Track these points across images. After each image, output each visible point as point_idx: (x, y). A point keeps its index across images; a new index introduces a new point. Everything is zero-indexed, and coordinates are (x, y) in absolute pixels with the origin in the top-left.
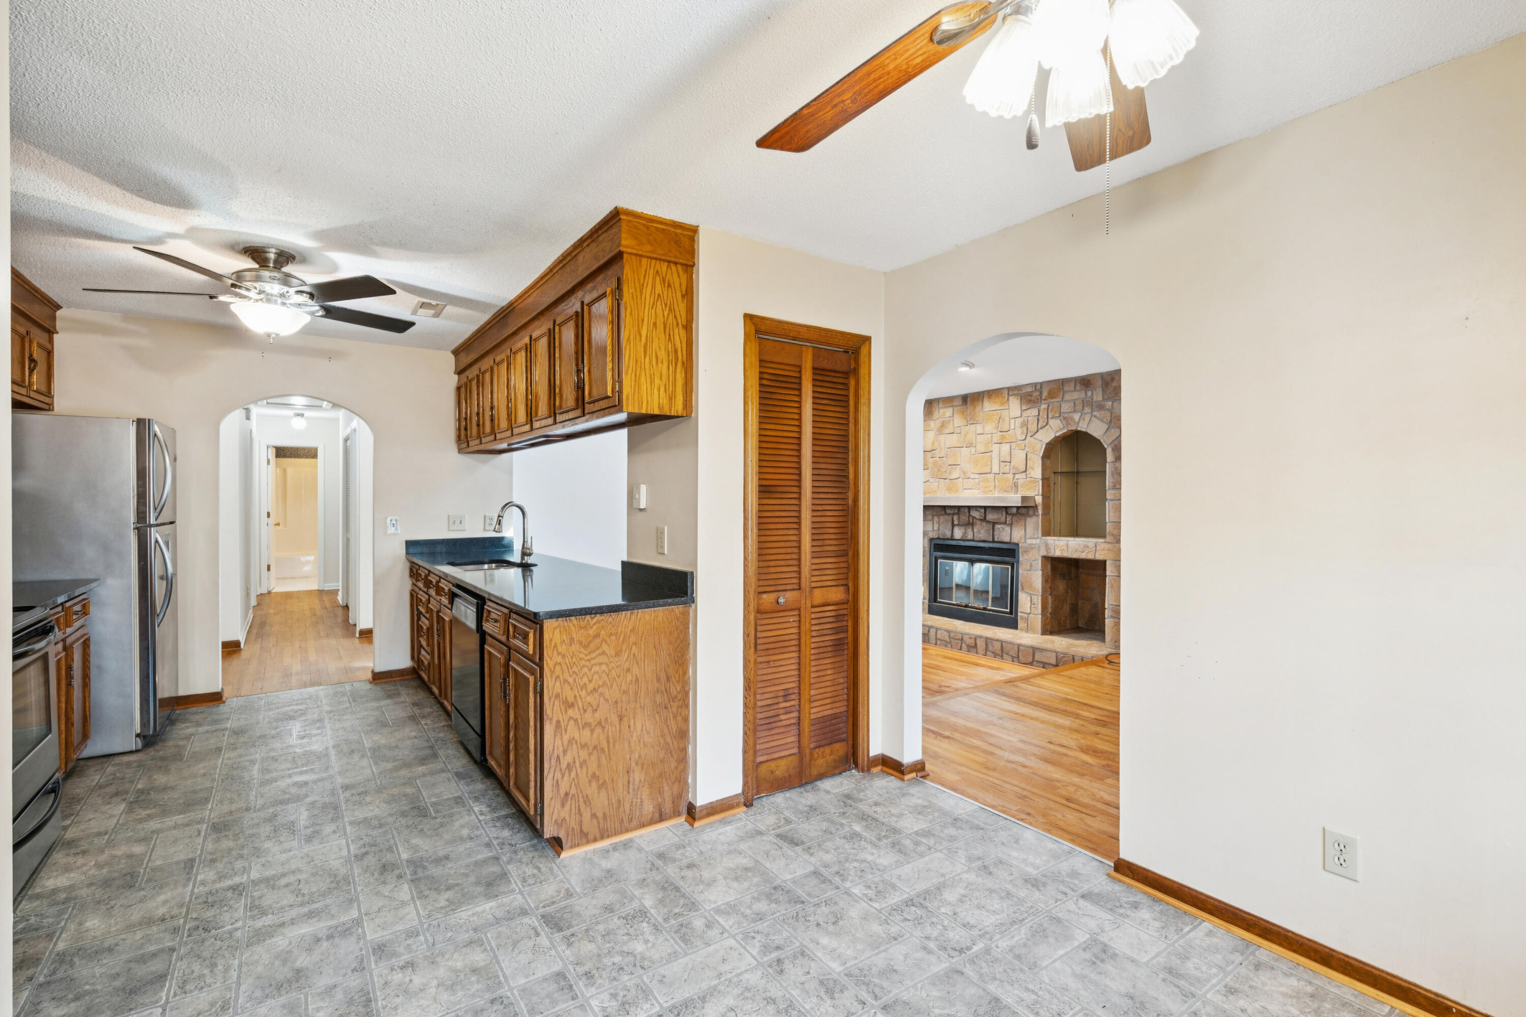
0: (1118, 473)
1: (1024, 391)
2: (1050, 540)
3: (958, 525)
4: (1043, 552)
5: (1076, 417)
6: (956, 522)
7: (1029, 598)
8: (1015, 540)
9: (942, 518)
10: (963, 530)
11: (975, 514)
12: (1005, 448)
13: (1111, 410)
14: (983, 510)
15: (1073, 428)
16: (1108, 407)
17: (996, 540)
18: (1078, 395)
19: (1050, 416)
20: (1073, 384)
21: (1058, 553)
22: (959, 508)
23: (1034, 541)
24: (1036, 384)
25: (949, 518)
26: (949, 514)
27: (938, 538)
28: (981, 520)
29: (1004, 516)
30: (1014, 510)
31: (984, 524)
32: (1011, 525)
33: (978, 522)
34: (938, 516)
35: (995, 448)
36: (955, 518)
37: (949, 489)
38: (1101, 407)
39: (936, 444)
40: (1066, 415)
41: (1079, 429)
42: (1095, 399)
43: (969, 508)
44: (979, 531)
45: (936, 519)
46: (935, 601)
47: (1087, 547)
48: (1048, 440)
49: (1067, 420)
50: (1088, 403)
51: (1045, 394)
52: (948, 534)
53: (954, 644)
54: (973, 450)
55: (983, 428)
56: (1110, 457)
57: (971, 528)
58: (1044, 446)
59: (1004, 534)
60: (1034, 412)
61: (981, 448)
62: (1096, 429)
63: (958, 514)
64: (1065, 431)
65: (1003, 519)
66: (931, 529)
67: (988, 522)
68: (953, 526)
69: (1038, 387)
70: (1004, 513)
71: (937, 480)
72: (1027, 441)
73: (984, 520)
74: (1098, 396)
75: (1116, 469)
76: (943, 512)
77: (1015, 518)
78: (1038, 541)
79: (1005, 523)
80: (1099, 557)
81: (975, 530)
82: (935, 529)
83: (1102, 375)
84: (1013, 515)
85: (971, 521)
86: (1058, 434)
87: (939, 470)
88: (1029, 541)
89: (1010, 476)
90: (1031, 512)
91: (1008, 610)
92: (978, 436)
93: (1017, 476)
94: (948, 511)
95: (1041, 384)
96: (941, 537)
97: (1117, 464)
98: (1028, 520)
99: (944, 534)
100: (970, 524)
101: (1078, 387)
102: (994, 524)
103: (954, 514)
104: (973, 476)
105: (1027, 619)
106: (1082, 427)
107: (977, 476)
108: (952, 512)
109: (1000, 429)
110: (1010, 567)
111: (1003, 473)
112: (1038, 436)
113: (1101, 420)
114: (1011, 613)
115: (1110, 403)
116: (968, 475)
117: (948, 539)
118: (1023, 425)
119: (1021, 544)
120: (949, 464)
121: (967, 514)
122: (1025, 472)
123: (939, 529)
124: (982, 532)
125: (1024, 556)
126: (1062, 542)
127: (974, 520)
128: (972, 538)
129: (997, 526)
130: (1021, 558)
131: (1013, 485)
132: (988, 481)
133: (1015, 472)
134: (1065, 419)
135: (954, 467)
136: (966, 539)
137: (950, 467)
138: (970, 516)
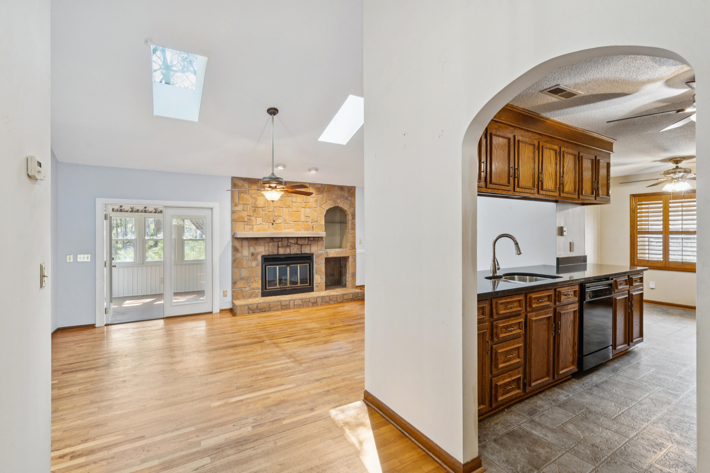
0: (354, 224)
1: (316, 186)
2: (328, 250)
3: (280, 247)
4: (326, 256)
5: (338, 201)
6: (280, 245)
7: (320, 277)
8: (312, 252)
9: (271, 244)
10: (284, 249)
11: (292, 241)
12: (308, 210)
13: (351, 201)
14: (296, 239)
15: (337, 205)
16: (349, 199)
17: (303, 253)
18: (339, 193)
19: (328, 199)
20: (337, 188)
21: (331, 256)
22: (282, 238)
23: (321, 252)
24: (322, 184)
25: (276, 244)
26: (275, 242)
27: (269, 255)
28: (295, 244)
29: (307, 241)
30: (312, 239)
31: (296, 246)
32: (310, 245)
33: (294, 245)
35: (303, 210)
36: (280, 243)
38: (347, 199)
39: (266, 204)
40: (334, 200)
41: (339, 206)
42: (345, 195)
43: (288, 238)
44: (294, 249)
45: (267, 244)
46: (266, 289)
47: (342, 252)
48: (327, 208)
49: (335, 202)
50: (343, 196)
51: (326, 189)
52: (276, 253)
53: (304, 305)
54: (290, 209)
55: (296, 199)
56: (350, 217)
57: (289, 248)
58: (326, 211)
59: (306, 250)
60: (321, 196)
61: (295, 209)
62: (345, 206)
63: (281, 241)
64: (334, 206)
65: (306, 243)
66: (264, 250)
67: (298, 244)
68: (278, 247)
69: (323, 186)
70: (307, 240)
71: (268, 224)
72: (318, 208)
73: (297, 243)
74: (346, 195)
75: (353, 222)
76: (272, 241)
77: (312, 242)
78: (323, 251)
79: (307, 244)
80: (346, 255)
81: (291, 249)
82: (266, 250)
83: (348, 187)
84: (311, 241)
85: (289, 244)
86: (331, 207)
87: (269, 218)
88: (319, 252)
89: (310, 223)
90: (320, 239)
91: (308, 284)
92: (293, 203)
93: (313, 223)
94: (275, 240)
95: (325, 185)
96: (271, 254)
97: (353, 220)
98: (319, 242)
99: (272, 252)
100: (288, 246)
101: (339, 189)
102: (301, 245)
103: (279, 241)
104: (290, 222)
105: (318, 286)
106: (341, 205)
107: (293, 222)
108: (278, 240)
109: (304, 201)
110: (308, 265)
111: (306, 222)
112: (323, 206)
113: (347, 203)
114: (310, 285)
115: (350, 198)
116: (288, 222)
117: (275, 255)
118: (316, 201)
119: (315, 254)
120: (276, 215)
121: (287, 241)
122: (317, 221)
123: (269, 250)
124: (295, 250)
125: (316, 258)
126: (333, 251)
127: (291, 244)
128: (289, 253)
129: (303, 247)
130: (314, 260)
131: (311, 227)
132: (299, 225)
133: (312, 221)
134: (334, 201)
135: (278, 217)
136: (286, 253)
137: (276, 217)
138: (288, 242)
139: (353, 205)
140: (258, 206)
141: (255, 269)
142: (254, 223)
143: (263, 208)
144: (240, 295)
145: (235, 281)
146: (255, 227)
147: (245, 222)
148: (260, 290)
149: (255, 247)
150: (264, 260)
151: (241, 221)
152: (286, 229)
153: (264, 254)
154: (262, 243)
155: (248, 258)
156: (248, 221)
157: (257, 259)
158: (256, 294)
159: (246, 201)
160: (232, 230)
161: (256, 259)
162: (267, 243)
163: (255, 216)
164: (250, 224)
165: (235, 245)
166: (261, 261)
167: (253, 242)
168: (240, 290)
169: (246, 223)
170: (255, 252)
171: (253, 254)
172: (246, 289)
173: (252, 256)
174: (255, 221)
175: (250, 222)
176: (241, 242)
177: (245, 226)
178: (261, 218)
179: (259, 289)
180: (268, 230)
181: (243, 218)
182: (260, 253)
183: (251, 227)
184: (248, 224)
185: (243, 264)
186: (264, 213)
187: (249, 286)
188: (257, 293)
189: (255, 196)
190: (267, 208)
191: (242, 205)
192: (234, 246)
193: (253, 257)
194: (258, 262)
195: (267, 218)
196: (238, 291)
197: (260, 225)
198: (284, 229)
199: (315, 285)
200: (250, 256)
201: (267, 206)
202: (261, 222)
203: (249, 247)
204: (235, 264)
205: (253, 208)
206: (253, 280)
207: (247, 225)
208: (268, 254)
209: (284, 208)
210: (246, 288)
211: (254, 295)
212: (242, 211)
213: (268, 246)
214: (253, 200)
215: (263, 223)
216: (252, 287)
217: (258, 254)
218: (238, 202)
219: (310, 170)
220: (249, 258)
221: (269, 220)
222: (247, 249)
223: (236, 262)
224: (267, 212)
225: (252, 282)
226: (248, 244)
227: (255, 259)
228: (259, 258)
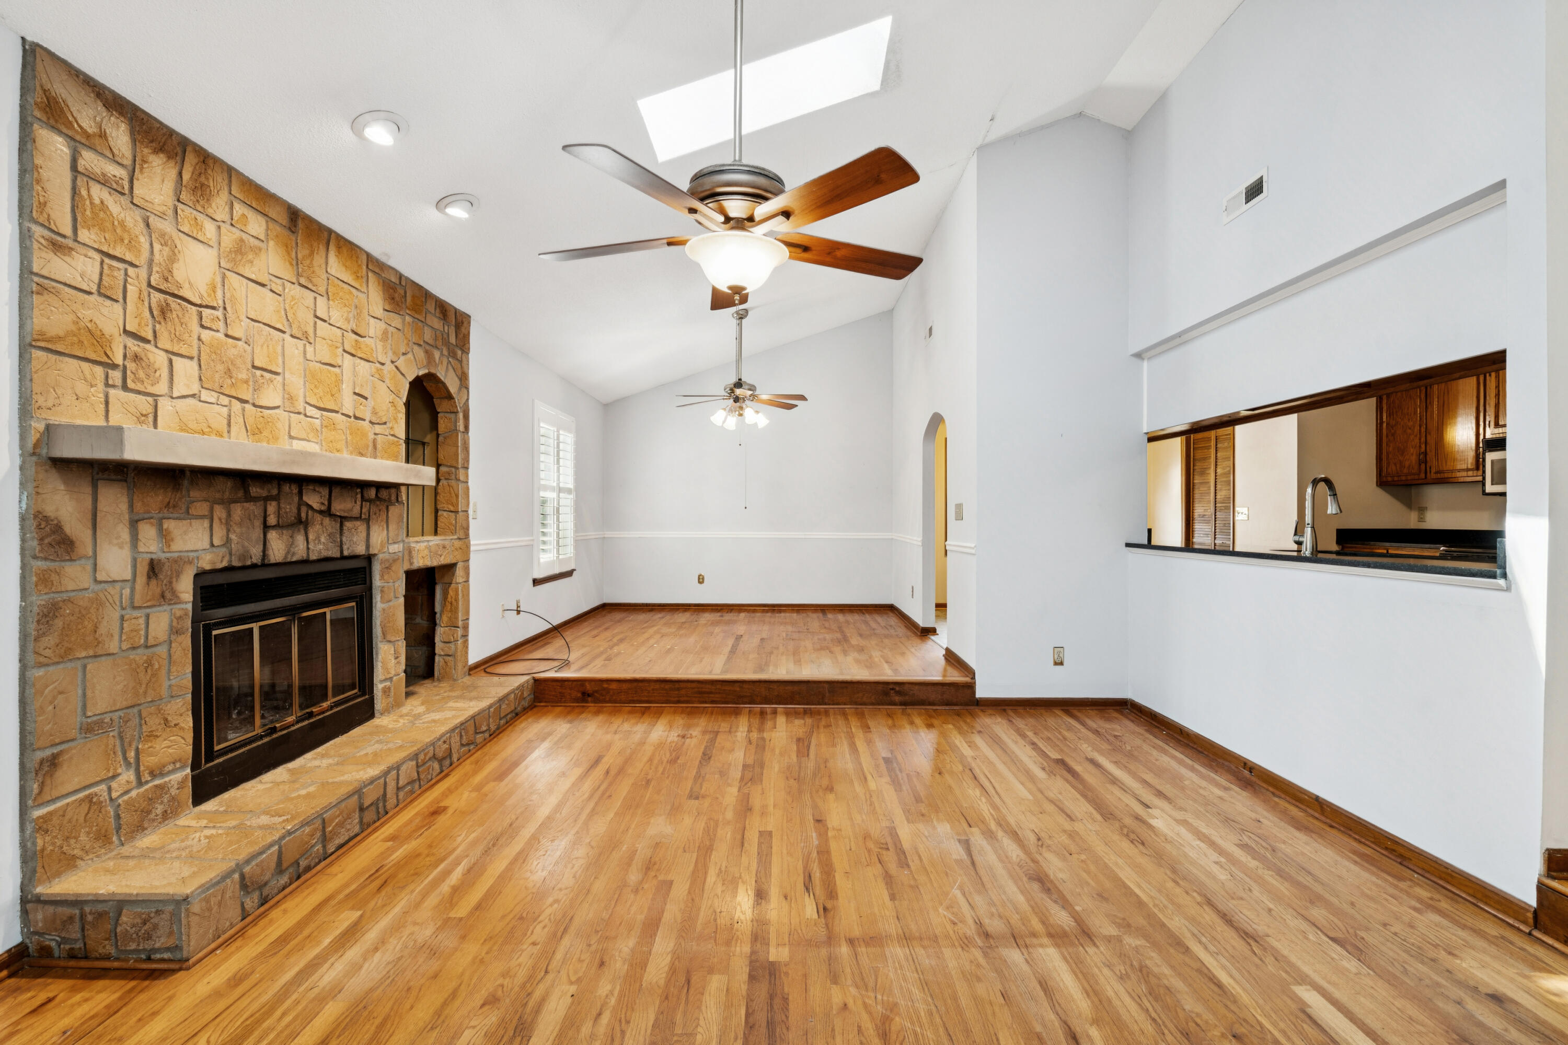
0: (466, 449)
1: (386, 275)
2: (413, 541)
3: (274, 527)
4: (406, 567)
5: (437, 356)
6: (272, 520)
7: (393, 650)
8: (372, 551)
9: (238, 511)
10: (285, 535)
11: (314, 499)
12: (364, 368)
13: (460, 361)
14: (327, 491)
15: (432, 370)
16: (457, 356)
17: (346, 553)
18: (438, 323)
19: (413, 339)
20: (433, 304)
21: (418, 562)
22: (280, 482)
23: (396, 547)
24: (401, 276)
25: (255, 509)
26: (254, 499)
27: (229, 569)
28: (321, 512)
29: (359, 503)
30: (373, 491)
31: (327, 521)
32: (368, 521)
33: (318, 517)
34: (227, 503)
35: (347, 362)
36: (272, 508)
37: (255, 432)
38: (453, 353)
40: (428, 347)
41: (438, 374)
42: (450, 340)
43: (300, 485)
44: (318, 538)
45: (219, 512)
46: (211, 754)
48: (411, 377)
49: (428, 355)
50: (445, 341)
51: (409, 299)
52: (257, 554)
54: (309, 350)
56: (459, 421)
57: (302, 530)
58: (407, 386)
59: (355, 542)
60: (396, 321)
61: (323, 351)
63: (276, 498)
64: (427, 371)
65: (357, 508)
66: (206, 544)
67: (335, 513)
68: (266, 527)
69: (403, 282)
70: (359, 494)
71: (225, 400)
72: (388, 367)
73: (330, 508)
74: (452, 338)
75: (465, 441)
76: (241, 494)
77: (373, 506)
78: (403, 546)
79: (358, 518)
80: (450, 559)
81: (311, 537)
82: (216, 540)
83: (455, 311)
84: (370, 501)
85: (303, 515)
86: (420, 373)
87: (228, 373)
88: (389, 548)
89: (367, 425)
90: (393, 497)
91: (357, 690)
92: (318, 322)
93: (376, 428)
94: (255, 490)
95: (406, 279)
96: (236, 563)
97: (466, 436)
98: (391, 507)
99: (245, 555)
100: (301, 522)
101: (437, 310)
102: (342, 519)
103: (267, 499)
104: (308, 410)
105: (387, 690)
106: (441, 375)
107: (317, 413)
108: (264, 493)
110: (357, 604)
111: (356, 418)
112: (401, 363)
113: (453, 371)
114: (363, 691)
115: (459, 352)
116: (300, 405)
117: (254, 566)
118: (385, 336)
119: (381, 556)
120: (257, 364)
121: (296, 499)
122: (385, 423)
123: (228, 541)
124: (323, 540)
125: (382, 577)
126: (423, 545)
127: (310, 512)
128: (305, 556)
129: (348, 524)
130: (377, 582)
131: (371, 445)
132: (335, 429)
133: (374, 420)
134: (426, 352)
135: (267, 375)
136: (294, 559)
137: (258, 373)
138: (301, 503)
139: (463, 379)
140: (181, 293)
141: (162, 650)
142: (161, 388)
143: (206, 312)
144: (83, 837)
145: (48, 753)
146: (165, 406)
147: (114, 366)
148: (188, 770)
149: (168, 524)
150: (203, 599)
151: (93, 356)
152: (295, 442)
153: (208, 567)
154: (201, 508)
155: (127, 592)
156: (131, 366)
157: (174, 592)
158: (173, 799)
159: (122, 240)
160: (26, 409)
161: (167, 597)
162: (221, 502)
163: (164, 342)
164: (139, 387)
165: (49, 510)
166: (189, 607)
167: (156, 499)
168: (82, 800)
169: (116, 376)
170: (162, 556)
171: (154, 569)
172: (117, 786)
173: (149, 577)
174: (165, 373)
175: (141, 374)
176: (89, 490)
177: (112, 392)
178: (194, 364)
179: (183, 767)
180: (225, 434)
181: (98, 338)
182: (190, 562)
183: (144, 404)
184: (130, 384)
185: (102, 630)
186: (206, 335)
187: (128, 764)
188: (174, 792)
189: (167, 226)
190: (219, 313)
191: (97, 257)
192: (46, 519)
193: (154, 582)
194: (177, 609)
195: (220, 367)
196: (69, 814)
197: (190, 401)
198: (286, 437)
199: (379, 687)
200: (141, 580)
201: (221, 303)
202: (195, 388)
203: (134, 524)
204: (50, 640)
205: (156, 297)
206: (154, 722)
207: (125, 387)
208: (225, 564)
209: (287, 337)
210: (114, 777)
211: (159, 809)
212: (94, 298)
213: (228, 524)
214: (157, 247)
215: (205, 395)
216: (149, 761)
217: (179, 563)
218: (67, 230)
219: (441, 203)
220: (133, 590)
221: (229, 381)
222: (125, 535)
223: (59, 623)
224: (220, 336)
225: (152, 736)
226: (131, 507)
227: (163, 596)
228: (186, 588)
